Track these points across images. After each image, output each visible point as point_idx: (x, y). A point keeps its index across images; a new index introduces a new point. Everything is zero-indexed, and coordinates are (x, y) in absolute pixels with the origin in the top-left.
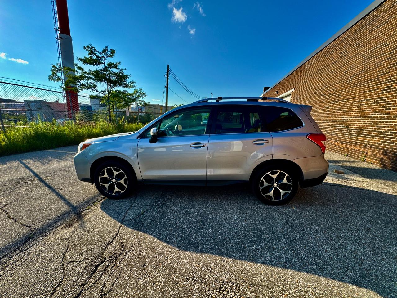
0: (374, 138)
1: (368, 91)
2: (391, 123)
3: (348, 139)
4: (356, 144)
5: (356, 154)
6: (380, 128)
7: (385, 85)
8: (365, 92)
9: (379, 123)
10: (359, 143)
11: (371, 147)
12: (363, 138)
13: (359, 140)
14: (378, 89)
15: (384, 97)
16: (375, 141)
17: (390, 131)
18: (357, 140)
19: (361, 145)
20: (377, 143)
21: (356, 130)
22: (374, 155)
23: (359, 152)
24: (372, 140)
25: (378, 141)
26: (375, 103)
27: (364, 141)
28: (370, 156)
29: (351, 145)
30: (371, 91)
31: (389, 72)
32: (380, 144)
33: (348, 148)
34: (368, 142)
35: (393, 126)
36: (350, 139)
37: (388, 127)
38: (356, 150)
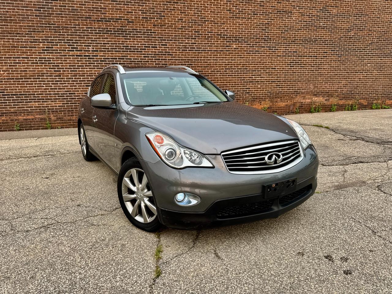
0: (52, 102)
1: (21, 47)
2: (66, 85)
3: (11, 108)
4: (30, 112)
5: (35, 124)
6: (56, 90)
7: (43, 45)
8: (16, 47)
9: (53, 85)
10: (34, 110)
11: (53, 111)
12: (37, 103)
13: (32, 107)
14: (35, 47)
15: (48, 58)
16: (55, 104)
17: (68, 93)
18: (29, 107)
19: (38, 112)
20: (59, 106)
21: (20, 95)
22: (60, 118)
23: (37, 120)
24: (51, 104)
25: (58, 104)
26: (37, 63)
27: (40, 107)
28: (55, 121)
29: (21, 115)
30: (25, 47)
31: (43, 32)
32: (62, 106)
33: (16, 120)
34: (46, 107)
35: (69, 87)
36: (15, 108)
37: (64, 89)
38: (32, 119)
